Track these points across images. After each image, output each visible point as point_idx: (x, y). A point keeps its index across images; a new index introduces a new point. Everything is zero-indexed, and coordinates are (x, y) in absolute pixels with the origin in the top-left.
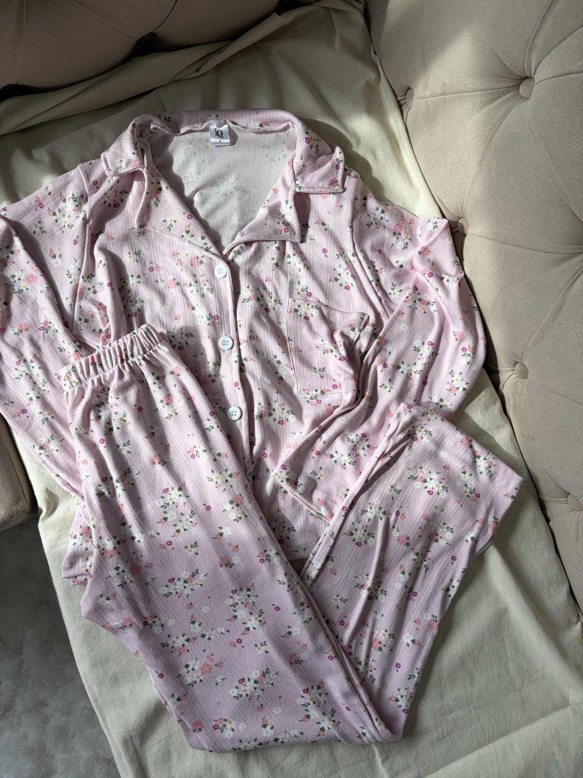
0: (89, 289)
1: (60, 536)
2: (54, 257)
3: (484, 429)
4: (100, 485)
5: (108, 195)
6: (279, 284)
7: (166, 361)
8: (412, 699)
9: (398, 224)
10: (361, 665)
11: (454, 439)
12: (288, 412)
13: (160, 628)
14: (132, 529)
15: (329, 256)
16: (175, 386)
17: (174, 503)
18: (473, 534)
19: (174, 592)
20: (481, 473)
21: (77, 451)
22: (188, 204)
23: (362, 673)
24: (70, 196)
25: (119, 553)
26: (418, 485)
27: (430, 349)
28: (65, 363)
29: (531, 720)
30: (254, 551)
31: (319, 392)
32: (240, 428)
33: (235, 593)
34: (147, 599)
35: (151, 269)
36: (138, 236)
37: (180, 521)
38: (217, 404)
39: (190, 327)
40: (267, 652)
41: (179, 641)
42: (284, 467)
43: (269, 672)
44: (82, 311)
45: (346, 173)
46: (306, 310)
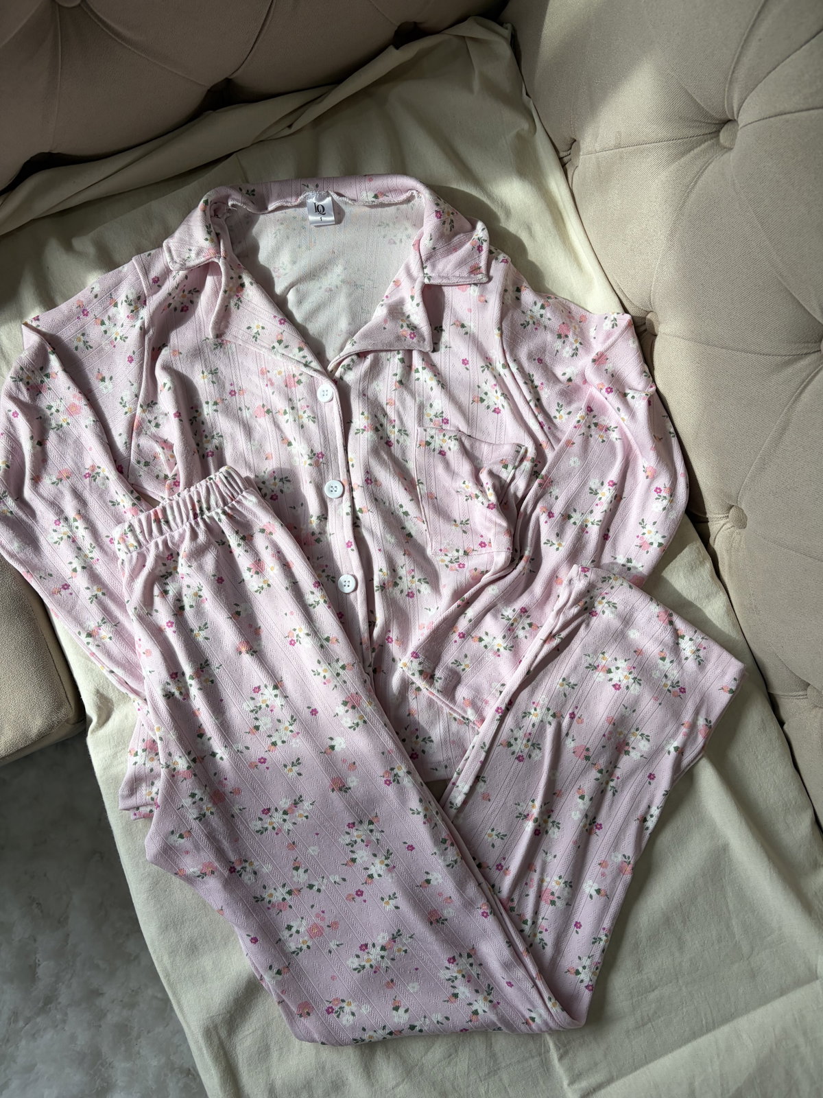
1: (116, 754)
2: (103, 380)
3: (690, 599)
4: (168, 684)
5: (173, 295)
6: (404, 408)
7: (255, 514)
8: (598, 971)
9: (564, 323)
10: (527, 924)
11: (648, 613)
12: (419, 580)
13: (252, 876)
14: (212, 742)
15: (470, 368)
16: (267, 548)
17: (267, 706)
18: (677, 743)
19: (270, 828)
20: (686, 659)
21: (136, 639)
22: (280, 304)
23: (529, 936)
24: (124, 298)
25: (195, 775)
27: (611, 491)
28: (119, 520)
29: (765, 1000)
30: (377, 769)
31: (461, 552)
32: (355, 604)
33: (352, 828)
34: (235, 837)
35: (233, 393)
36: (214, 349)
37: (277, 730)
38: (324, 571)
39: (285, 469)
40: (397, 908)
41: (278, 894)
42: (415, 655)
43: (401, 935)
44: (140, 451)
45: (491, 256)
46: (441, 443)
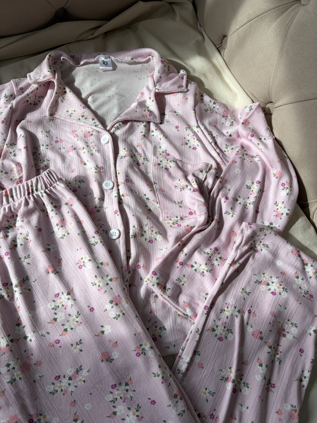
0: (11, 153)
3: (306, 246)
4: (1, 289)
6: (146, 148)
7: (63, 195)
9: (225, 111)
11: (286, 250)
12: (156, 233)
14: (25, 329)
15: (180, 130)
16: (68, 212)
17: (63, 305)
18: (315, 327)
19: (59, 390)
20: (310, 277)
22: (85, 102)
24: (4, 95)
25: (11, 351)
26: (263, 288)
27: (258, 187)
30: (132, 346)
31: (179, 218)
32: (118, 245)
33: (114, 388)
35: (57, 142)
36: (49, 121)
37: (68, 321)
38: (101, 227)
39: (82, 176)
42: (154, 273)
44: (4, 166)
45: (188, 82)
46: (166, 164)
